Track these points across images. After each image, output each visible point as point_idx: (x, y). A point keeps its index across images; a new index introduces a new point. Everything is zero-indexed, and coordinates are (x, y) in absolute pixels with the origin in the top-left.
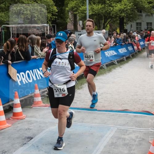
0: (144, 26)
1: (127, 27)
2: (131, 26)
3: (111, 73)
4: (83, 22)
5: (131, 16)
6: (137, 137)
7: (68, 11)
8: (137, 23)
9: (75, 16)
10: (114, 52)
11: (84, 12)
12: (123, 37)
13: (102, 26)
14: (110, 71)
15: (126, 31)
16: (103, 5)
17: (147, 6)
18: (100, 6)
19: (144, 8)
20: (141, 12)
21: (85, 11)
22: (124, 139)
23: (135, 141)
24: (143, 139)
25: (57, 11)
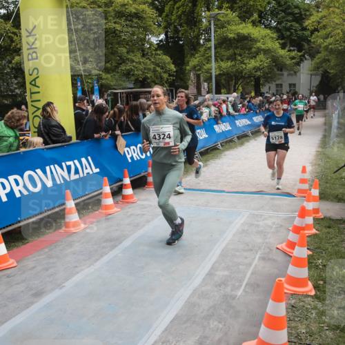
0: (286, 88)
1: (264, 89)
2: (270, 88)
3: (243, 147)
4: (208, 84)
5: (269, 75)
6: (274, 223)
7: (190, 71)
8: (277, 85)
9: (198, 77)
10: (247, 120)
11: (208, 71)
12: (258, 102)
13: (233, 89)
14: (242, 144)
15: (262, 95)
16: (233, 63)
17: (288, 62)
18: (229, 64)
19: (286, 64)
20: (281, 70)
21: (211, 70)
22: (258, 226)
23: (271, 228)
24: (281, 226)
25: (175, 69)
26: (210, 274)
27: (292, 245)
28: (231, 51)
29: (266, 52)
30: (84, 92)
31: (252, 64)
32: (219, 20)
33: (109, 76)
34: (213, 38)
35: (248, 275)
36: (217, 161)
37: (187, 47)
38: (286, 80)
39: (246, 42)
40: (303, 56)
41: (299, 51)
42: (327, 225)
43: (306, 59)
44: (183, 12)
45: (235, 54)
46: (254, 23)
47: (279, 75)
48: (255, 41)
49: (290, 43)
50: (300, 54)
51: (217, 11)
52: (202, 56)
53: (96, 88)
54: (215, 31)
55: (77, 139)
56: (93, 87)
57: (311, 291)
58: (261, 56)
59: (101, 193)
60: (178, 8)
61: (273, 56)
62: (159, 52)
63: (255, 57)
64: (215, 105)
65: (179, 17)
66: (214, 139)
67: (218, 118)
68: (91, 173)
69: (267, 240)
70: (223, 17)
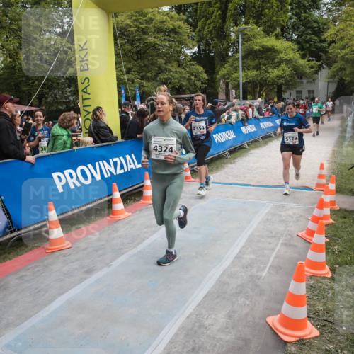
1: (286, 95)
2: (290, 94)
4: (236, 91)
5: (290, 83)
6: (294, 214)
7: (220, 79)
8: (297, 91)
9: (227, 85)
10: (270, 123)
11: (236, 79)
12: (281, 106)
13: (258, 95)
14: (266, 144)
15: (283, 100)
16: (258, 72)
17: (308, 71)
18: (255, 72)
20: (301, 78)
21: (238, 78)
22: (281, 216)
23: (292, 217)
24: (301, 216)
26: (238, 257)
27: (311, 233)
28: (256, 62)
29: (288, 62)
30: (127, 98)
31: (275, 73)
32: (246, 34)
33: (149, 84)
34: (240, 50)
35: (272, 259)
36: (244, 159)
37: (217, 58)
38: (305, 87)
39: (270, 53)
40: (321, 65)
41: (318, 61)
42: (343, 215)
43: (323, 68)
44: (214, 28)
45: (260, 64)
46: (277, 37)
47: (299, 82)
48: (278, 52)
49: (309, 54)
50: (318, 63)
51: (244, 26)
52: (231, 66)
53: (138, 95)
54: (243, 44)
55: (122, 138)
56: (135, 95)
57: (328, 273)
58: (284, 66)
59: (143, 186)
60: (209, 24)
61: (295, 66)
62: (193, 63)
63: (278, 66)
64: (242, 109)
65: (211, 32)
66: (241, 139)
67: (245, 120)
68: (134, 168)
69: (288, 229)
70: (249, 31)
